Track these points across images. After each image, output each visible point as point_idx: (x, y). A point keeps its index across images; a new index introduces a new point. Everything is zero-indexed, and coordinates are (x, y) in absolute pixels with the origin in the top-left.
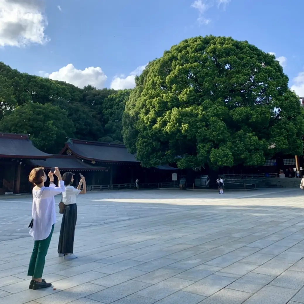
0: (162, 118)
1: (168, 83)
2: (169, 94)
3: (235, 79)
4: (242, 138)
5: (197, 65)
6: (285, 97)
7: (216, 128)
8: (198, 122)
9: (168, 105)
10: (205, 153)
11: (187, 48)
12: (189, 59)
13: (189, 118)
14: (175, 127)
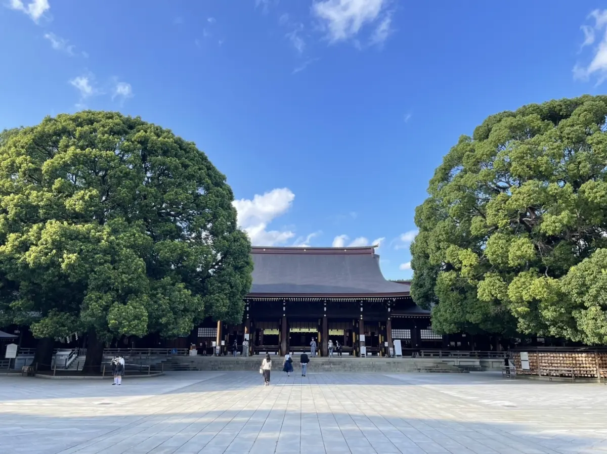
0: (20, 235)
1: (46, 172)
2: (45, 193)
3: (172, 195)
4: (166, 290)
5: (112, 155)
6: (234, 238)
7: (129, 268)
8: (97, 254)
9: (40, 213)
10: (100, 310)
11: (95, 123)
12: (96, 141)
13: (81, 244)
14: (48, 256)
